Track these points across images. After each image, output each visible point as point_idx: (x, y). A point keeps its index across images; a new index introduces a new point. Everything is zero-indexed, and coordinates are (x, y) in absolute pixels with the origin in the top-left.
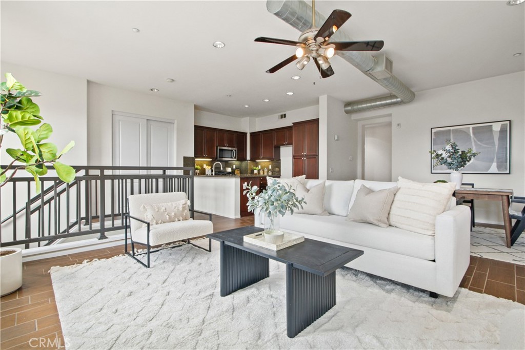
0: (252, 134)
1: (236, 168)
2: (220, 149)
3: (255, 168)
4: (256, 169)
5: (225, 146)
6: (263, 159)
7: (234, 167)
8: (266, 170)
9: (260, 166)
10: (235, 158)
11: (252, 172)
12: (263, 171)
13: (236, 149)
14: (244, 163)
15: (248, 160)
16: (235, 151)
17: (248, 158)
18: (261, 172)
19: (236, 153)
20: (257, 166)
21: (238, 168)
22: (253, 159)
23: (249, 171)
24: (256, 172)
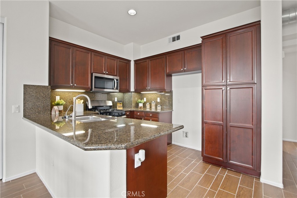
0: (136, 61)
1: (118, 101)
2: (96, 77)
3: (139, 100)
4: (141, 103)
5: (104, 74)
6: (150, 90)
7: (116, 100)
8: (153, 105)
9: (145, 99)
10: (117, 89)
11: (137, 105)
12: (150, 104)
13: (118, 78)
14: (127, 95)
15: (131, 92)
16: (117, 80)
17: (132, 89)
18: (148, 106)
19: (117, 83)
20: (142, 99)
21: (121, 101)
22: (138, 91)
23: (133, 105)
24: (141, 105)
